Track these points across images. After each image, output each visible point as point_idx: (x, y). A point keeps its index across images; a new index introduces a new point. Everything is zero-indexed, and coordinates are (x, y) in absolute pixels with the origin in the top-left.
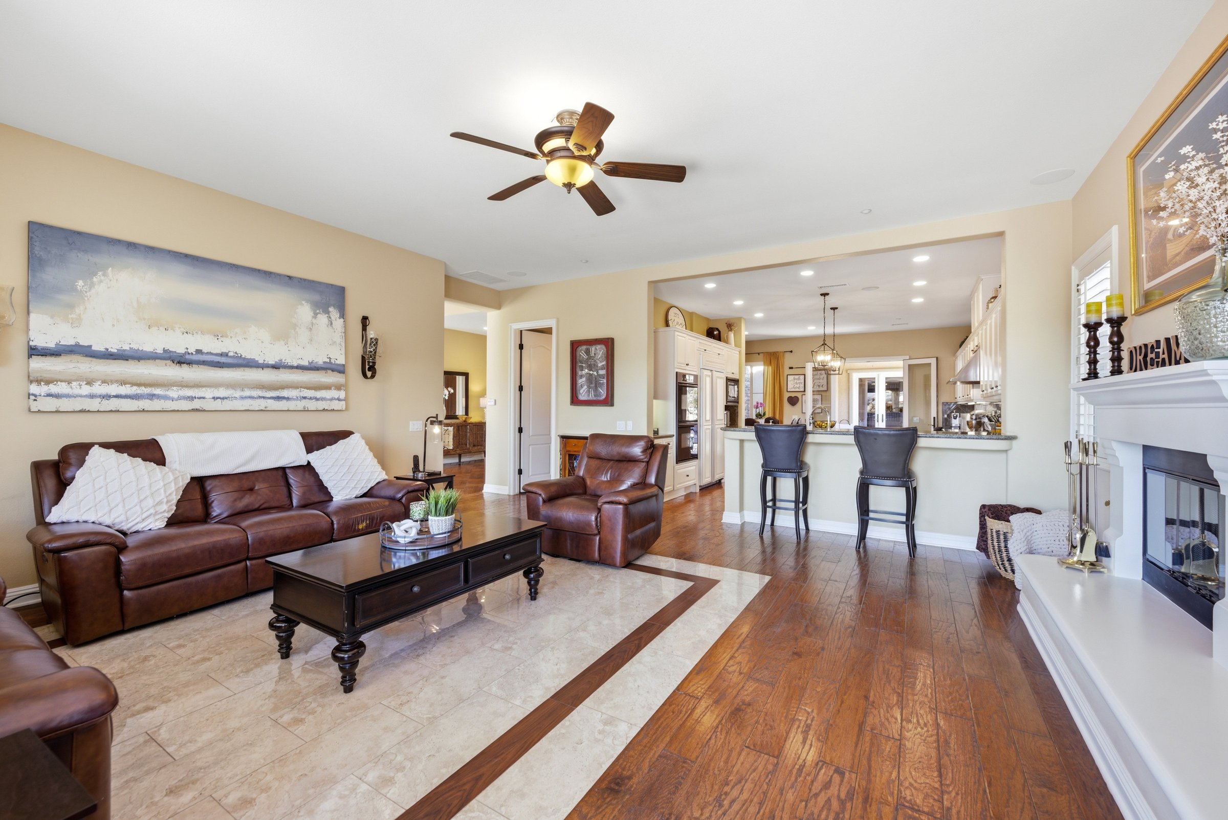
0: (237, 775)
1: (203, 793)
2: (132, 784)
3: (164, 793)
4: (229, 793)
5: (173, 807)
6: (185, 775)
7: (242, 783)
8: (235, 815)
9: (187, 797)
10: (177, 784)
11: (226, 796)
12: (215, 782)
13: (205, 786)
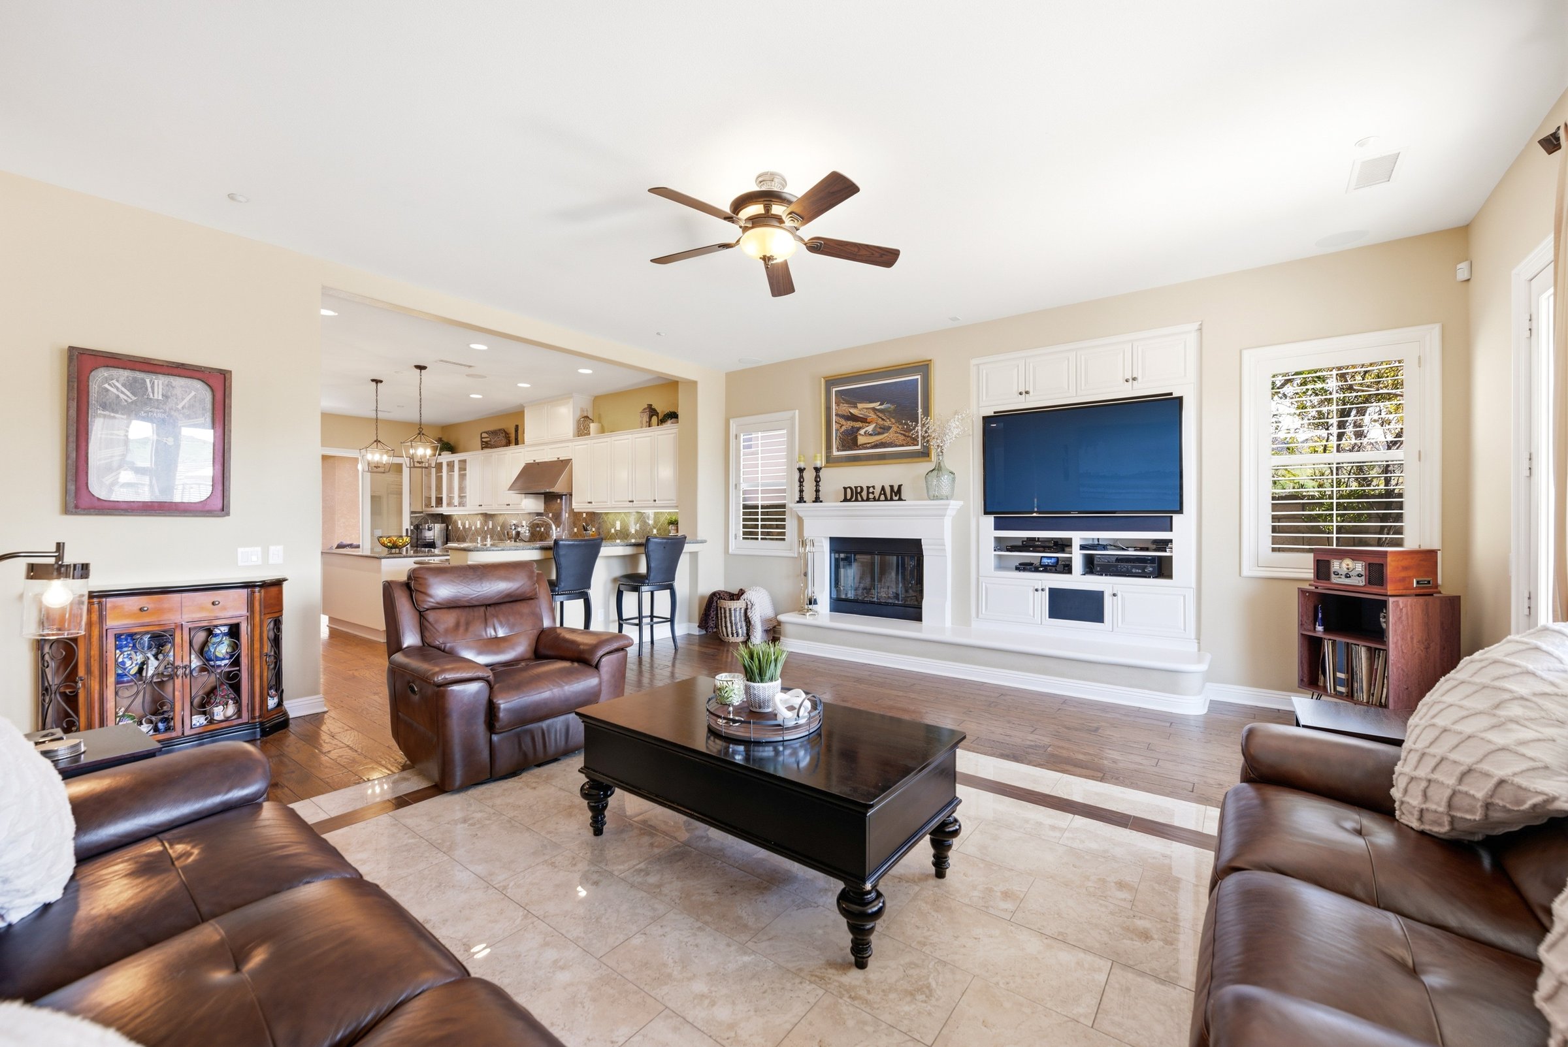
0: (1101, 904)
1: (1132, 916)
2: (1162, 976)
3: (1152, 942)
4: (1122, 900)
5: (1159, 926)
6: (1125, 941)
7: (1105, 897)
8: (1136, 886)
9: (1141, 924)
10: (1137, 939)
11: (1125, 900)
12: (1117, 914)
13: (1125, 919)
